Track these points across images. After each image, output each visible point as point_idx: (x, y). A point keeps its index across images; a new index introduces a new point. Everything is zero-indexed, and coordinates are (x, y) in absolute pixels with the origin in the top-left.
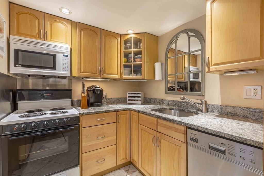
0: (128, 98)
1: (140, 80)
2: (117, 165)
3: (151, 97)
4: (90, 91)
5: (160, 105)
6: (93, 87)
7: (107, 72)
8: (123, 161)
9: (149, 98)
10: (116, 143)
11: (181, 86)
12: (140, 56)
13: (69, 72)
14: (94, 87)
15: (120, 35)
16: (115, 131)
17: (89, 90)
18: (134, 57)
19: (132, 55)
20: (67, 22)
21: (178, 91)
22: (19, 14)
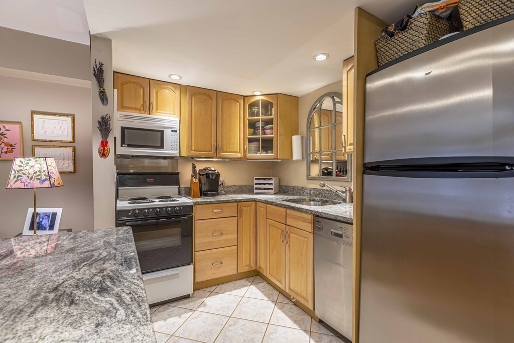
0: (255, 186)
1: (272, 160)
2: (239, 272)
3: (288, 185)
4: (203, 175)
5: (300, 195)
6: (206, 169)
7: (225, 150)
8: (246, 269)
9: (285, 186)
10: (236, 244)
11: (341, 169)
12: (271, 126)
13: (178, 151)
14: (208, 170)
15: (242, 97)
16: (236, 228)
17: (201, 173)
18: (262, 127)
19: (260, 124)
20: (175, 88)
21: (337, 176)
22: (123, 84)
